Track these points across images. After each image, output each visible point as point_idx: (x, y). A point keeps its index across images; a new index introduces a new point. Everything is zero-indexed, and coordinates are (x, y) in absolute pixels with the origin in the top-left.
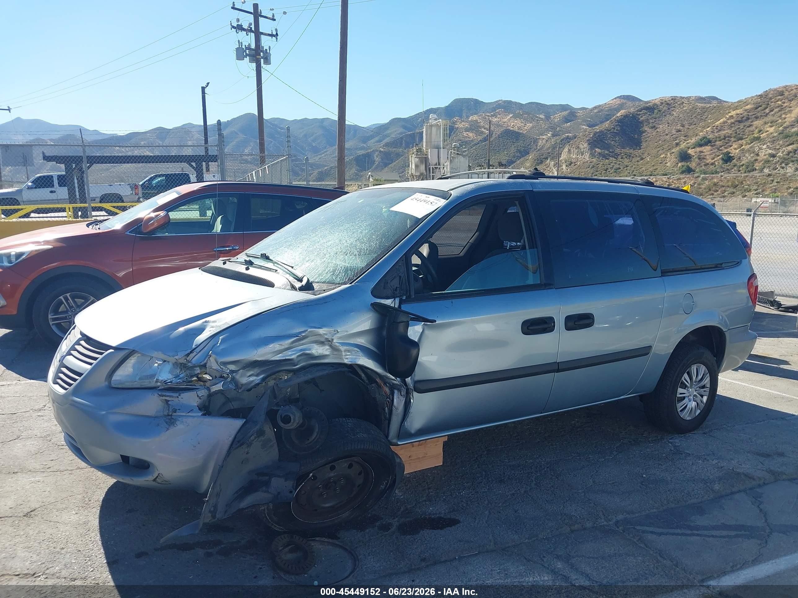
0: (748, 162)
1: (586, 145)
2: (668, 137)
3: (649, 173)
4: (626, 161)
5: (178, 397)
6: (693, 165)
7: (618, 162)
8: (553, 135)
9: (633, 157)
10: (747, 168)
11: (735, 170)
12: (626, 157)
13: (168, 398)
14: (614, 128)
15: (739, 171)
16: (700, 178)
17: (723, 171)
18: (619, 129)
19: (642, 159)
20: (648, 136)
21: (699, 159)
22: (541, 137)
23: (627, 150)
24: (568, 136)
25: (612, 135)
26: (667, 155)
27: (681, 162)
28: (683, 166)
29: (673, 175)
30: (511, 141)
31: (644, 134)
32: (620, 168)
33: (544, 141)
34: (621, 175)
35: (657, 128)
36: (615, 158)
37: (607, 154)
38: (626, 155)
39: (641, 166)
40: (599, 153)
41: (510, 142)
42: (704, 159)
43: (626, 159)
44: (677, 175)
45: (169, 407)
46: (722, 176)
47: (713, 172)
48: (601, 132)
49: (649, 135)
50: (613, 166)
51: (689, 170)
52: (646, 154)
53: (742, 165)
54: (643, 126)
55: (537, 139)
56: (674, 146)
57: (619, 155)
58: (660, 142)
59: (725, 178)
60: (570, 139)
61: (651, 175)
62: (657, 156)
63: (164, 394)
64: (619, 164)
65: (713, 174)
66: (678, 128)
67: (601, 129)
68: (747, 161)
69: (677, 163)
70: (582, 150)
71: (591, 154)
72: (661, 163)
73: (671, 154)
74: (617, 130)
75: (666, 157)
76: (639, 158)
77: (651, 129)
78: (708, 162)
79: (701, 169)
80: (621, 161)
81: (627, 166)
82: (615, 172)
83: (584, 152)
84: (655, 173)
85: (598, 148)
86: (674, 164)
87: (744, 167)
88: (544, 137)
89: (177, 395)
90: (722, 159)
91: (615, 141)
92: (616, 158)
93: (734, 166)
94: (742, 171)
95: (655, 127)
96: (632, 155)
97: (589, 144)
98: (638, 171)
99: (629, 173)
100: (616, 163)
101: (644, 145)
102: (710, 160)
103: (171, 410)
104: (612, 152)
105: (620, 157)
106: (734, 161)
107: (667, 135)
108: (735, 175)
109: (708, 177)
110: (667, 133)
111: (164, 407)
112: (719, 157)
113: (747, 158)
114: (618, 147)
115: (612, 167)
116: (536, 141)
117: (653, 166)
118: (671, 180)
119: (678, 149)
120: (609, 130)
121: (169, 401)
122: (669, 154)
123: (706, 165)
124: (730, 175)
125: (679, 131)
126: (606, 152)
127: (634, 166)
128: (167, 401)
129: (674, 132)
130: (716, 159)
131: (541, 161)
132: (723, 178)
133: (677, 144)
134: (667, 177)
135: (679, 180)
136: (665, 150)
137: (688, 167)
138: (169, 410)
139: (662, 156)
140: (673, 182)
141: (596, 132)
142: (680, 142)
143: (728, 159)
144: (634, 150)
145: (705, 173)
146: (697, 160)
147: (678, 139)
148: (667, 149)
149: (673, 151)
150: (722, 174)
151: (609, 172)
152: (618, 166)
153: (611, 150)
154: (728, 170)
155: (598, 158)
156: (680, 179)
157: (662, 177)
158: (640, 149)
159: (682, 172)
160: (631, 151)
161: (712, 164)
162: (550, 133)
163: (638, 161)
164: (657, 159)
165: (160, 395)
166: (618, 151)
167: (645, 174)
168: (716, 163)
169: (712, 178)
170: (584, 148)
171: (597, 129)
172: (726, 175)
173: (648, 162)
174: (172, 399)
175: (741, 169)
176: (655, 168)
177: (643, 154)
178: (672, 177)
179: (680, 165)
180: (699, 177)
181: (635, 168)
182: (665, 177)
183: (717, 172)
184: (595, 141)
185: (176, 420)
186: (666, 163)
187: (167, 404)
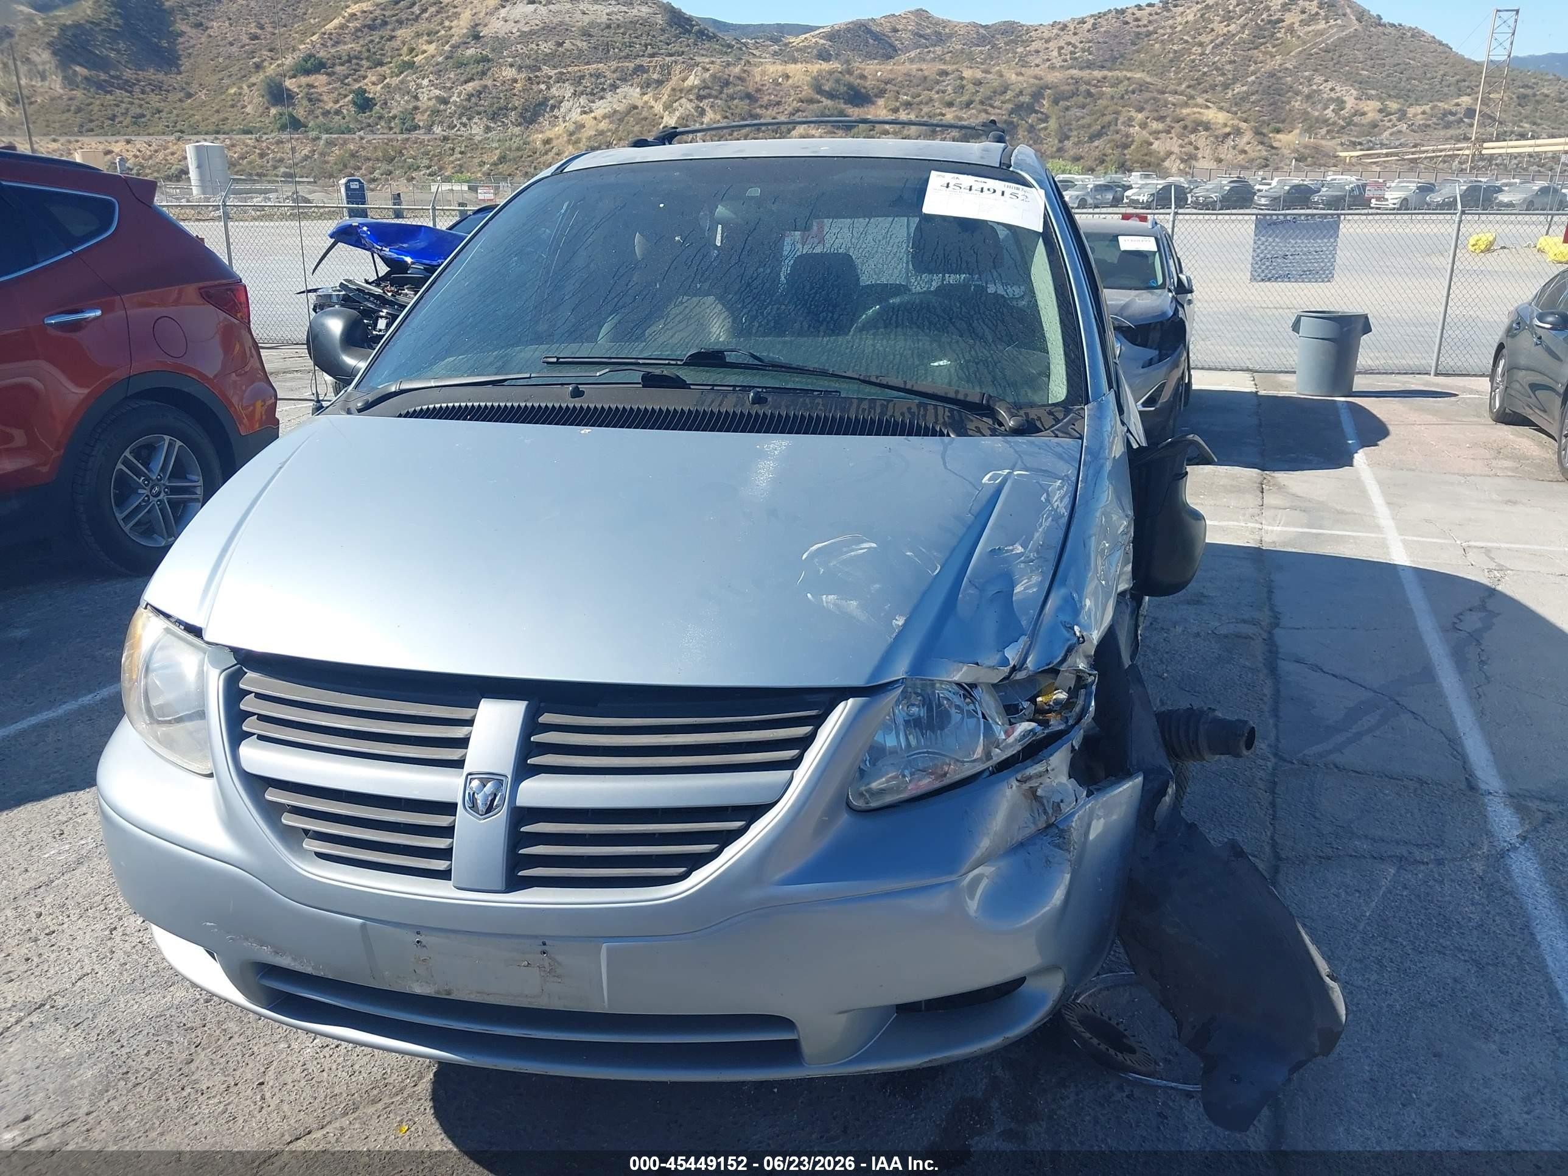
0: (402, 112)
1: (46, 55)
2: (234, 49)
3: (211, 128)
4: (154, 99)
5: (1047, 771)
6: (300, 113)
7: (136, 101)
9: (168, 91)
10: (404, 124)
11: (382, 127)
12: (153, 90)
13: (1033, 783)
14: (108, 21)
15: (391, 129)
16: (322, 142)
17: (362, 129)
18: (120, 22)
19: (189, 95)
20: (190, 44)
21: (310, 100)
23: (151, 74)
25: (108, 37)
26: (241, 88)
27: (274, 105)
28: (281, 115)
29: (266, 134)
31: (181, 40)
32: (144, 116)
34: (151, 131)
35: (207, 28)
36: (126, 91)
37: (105, 81)
38: (150, 84)
39: (191, 112)
40: (86, 78)
42: (320, 101)
43: (152, 95)
44: (273, 135)
45: (1043, 805)
46: (362, 138)
47: (343, 129)
48: (77, 25)
49: (192, 42)
50: (127, 109)
51: (295, 124)
52: (195, 86)
53: (394, 117)
54: (175, 20)
56: (253, 71)
57: (134, 84)
58: (220, 60)
59: (369, 142)
61: (218, 132)
62: (222, 90)
63: (1026, 772)
64: (141, 106)
65: (343, 133)
66: (252, 31)
67: (75, 18)
68: (399, 109)
69: (267, 108)
70: (41, 68)
71: (65, 78)
72: (232, 106)
73: (249, 87)
74: (117, 25)
75: (240, 94)
76: (182, 94)
77: (194, 31)
78: (328, 108)
79: (318, 121)
80: (143, 100)
81: (159, 112)
82: (135, 123)
83: (47, 74)
84: (226, 128)
85: (81, 65)
86: (261, 110)
87: (397, 121)
89: (1045, 762)
90: (354, 103)
91: (118, 51)
92: (130, 92)
93: (380, 118)
94: (394, 130)
95: (201, 24)
96: (165, 87)
97: (54, 54)
98: (186, 123)
99: (168, 127)
100: (132, 103)
101: (186, 64)
102: (331, 104)
103: (1050, 811)
104: (117, 78)
105: (137, 89)
106: (377, 107)
107: (231, 44)
108: (385, 136)
109: (337, 139)
110: (230, 39)
112: (347, 100)
113: (399, 105)
114: (129, 66)
115: (124, 111)
117: (218, 111)
118: (264, 144)
119: (261, 76)
120: (98, 25)
121: (1036, 789)
122: (244, 87)
123: (326, 113)
124: (375, 136)
125: (256, 37)
126: (103, 76)
127: (175, 112)
128: (1034, 791)
129: (244, 39)
130: (341, 103)
132: (364, 141)
133: (258, 67)
134: (254, 136)
135: (281, 145)
136: (234, 77)
137: (291, 116)
139: (231, 91)
140: (269, 148)
141: (64, 24)
142: (262, 62)
143: (364, 104)
144: (166, 74)
145: (328, 131)
146: (305, 102)
147: (257, 55)
148: (239, 76)
149: (253, 80)
150: (362, 133)
151: (121, 122)
152: (139, 111)
153: (113, 73)
154: (369, 125)
155: (84, 89)
156: (282, 142)
157: (243, 137)
158: (180, 73)
159: (283, 128)
160: (161, 76)
161: (338, 112)
163: (180, 100)
164: (223, 97)
165: (1020, 781)
166: (129, 74)
167: (205, 129)
168: (345, 111)
169: (345, 142)
170: (44, 63)
171: (65, 16)
172: (370, 137)
173: (203, 104)
174: (1041, 780)
175: (393, 124)
176: (222, 116)
177: (187, 83)
178: (265, 137)
179: (273, 111)
180: (318, 138)
181: (177, 116)
182: (250, 136)
183: (350, 131)
184: (67, 46)
186: (244, 107)
187: (1036, 798)
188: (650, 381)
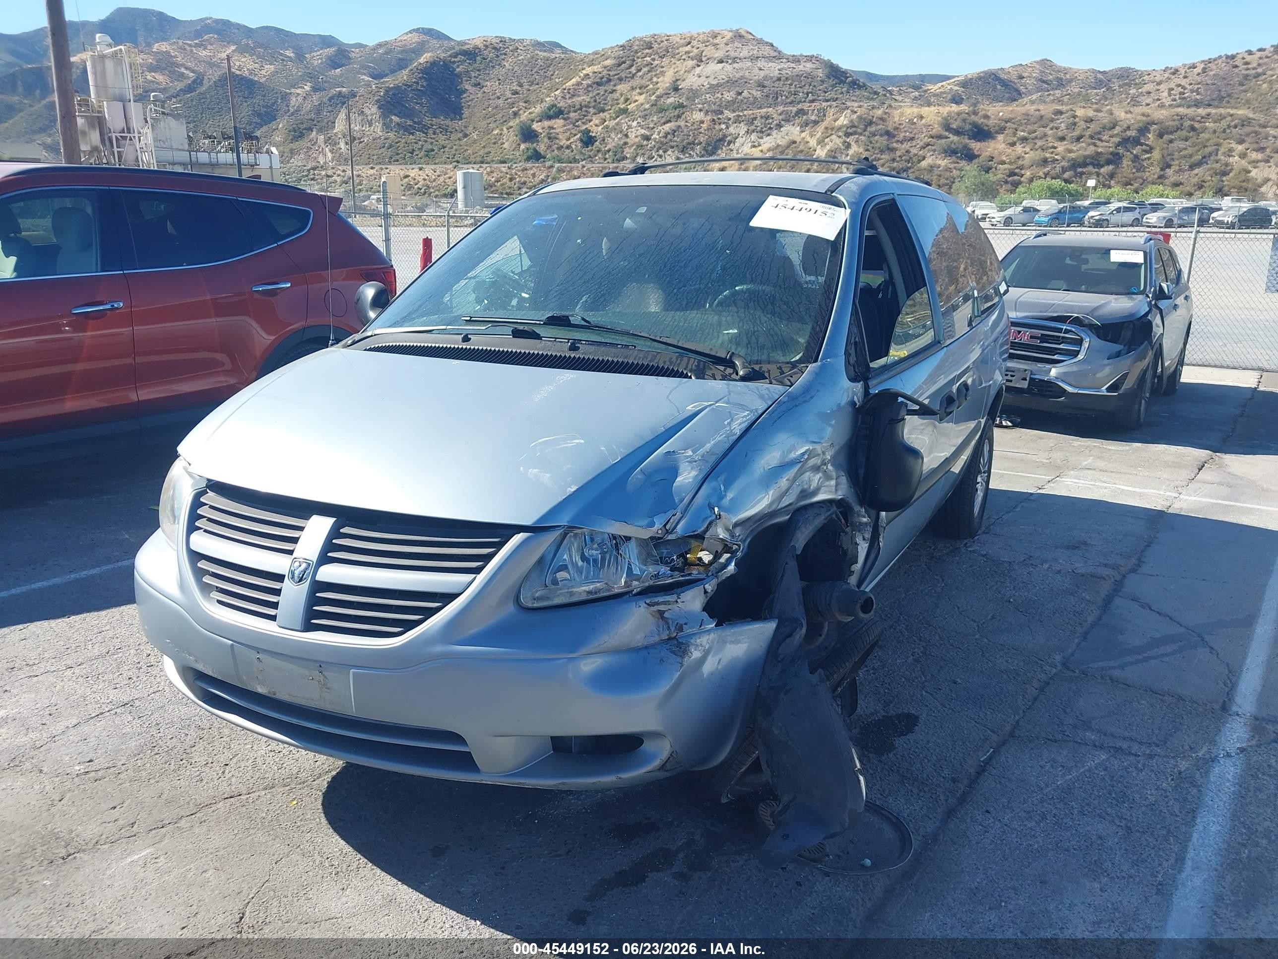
0: (615, 147)
1: (374, 109)
2: (500, 101)
3: (478, 159)
4: (442, 139)
5: (677, 602)
6: (542, 148)
7: (429, 140)
8: (315, 89)
9: (451, 132)
10: (615, 155)
11: (599, 158)
12: (441, 132)
13: (662, 608)
14: (417, 83)
15: (605, 159)
16: (555, 169)
17: (584, 159)
18: (425, 84)
19: (466, 136)
20: (470, 98)
21: (549, 138)
22: (293, 90)
23: (441, 121)
24: (340, 92)
25: (416, 95)
26: (502, 130)
27: (525, 142)
28: (528, 149)
29: (515, 163)
30: (240, 94)
31: (465, 95)
32: (433, 150)
33: (300, 99)
34: (437, 162)
35: (483, 86)
36: (423, 132)
37: (410, 125)
38: (440, 127)
39: (466, 148)
40: (398, 124)
41: (240, 96)
42: (556, 138)
43: (440, 135)
44: (521, 164)
45: (668, 623)
46: (583, 167)
47: (571, 159)
48: (397, 87)
49: (472, 97)
50: (422, 146)
51: (537, 156)
52: (470, 128)
53: (609, 151)
54: (462, 81)
55: (287, 94)
56: (511, 117)
57: (429, 128)
58: (490, 109)
59: (588, 169)
60: (344, 97)
61: (482, 162)
62: (488, 132)
63: (656, 600)
64: (432, 143)
65: (571, 163)
66: (514, 88)
67: (396, 82)
68: (613, 144)
69: (519, 144)
70: (369, 118)
71: (384, 124)
72: (495, 143)
73: (508, 129)
74: (422, 86)
75: (501, 134)
76: (461, 135)
77: (474, 89)
78: (561, 144)
79: (553, 154)
80: (434, 138)
81: (444, 147)
82: (427, 156)
83: (373, 122)
84: (489, 159)
85: (396, 115)
86: (514, 146)
87: (610, 153)
88: (299, 91)
89: (675, 596)
90: (581, 140)
91: (421, 104)
92: (426, 133)
93: (598, 151)
94: (609, 160)
95: (479, 84)
96: (450, 129)
97: (379, 108)
98: (462, 156)
99: (449, 158)
100: (426, 141)
101: (466, 113)
102: (565, 141)
103: (673, 629)
104: (419, 123)
105: (431, 131)
106: (597, 143)
107: (499, 98)
108: (601, 165)
109: (566, 167)
110: (499, 94)
111: (659, 626)
112: (576, 137)
113: (614, 140)
114: (427, 115)
115: (420, 147)
116: (285, 97)
117: (484, 147)
118: (514, 171)
119: (517, 121)
120: (410, 86)
121: (664, 612)
122: (505, 129)
123: (560, 148)
124: (594, 165)
125: (516, 93)
126: (409, 123)
127: (455, 147)
128: (661, 613)
129: (508, 94)
130: (572, 140)
131: (301, 133)
132: (585, 169)
133: (516, 114)
134: (507, 165)
135: (525, 172)
136: (498, 122)
137: (535, 150)
138: (669, 628)
139: (495, 132)
140: (516, 174)
141: (388, 87)
142: (519, 110)
143: (588, 140)
144: (451, 120)
145: (559, 162)
146: (546, 140)
147: (516, 105)
148: (501, 121)
149: (511, 124)
150: (584, 162)
151: (417, 155)
152: (430, 147)
153: (416, 120)
154: (590, 157)
155: (396, 132)
156: (526, 169)
157: (499, 165)
158: (461, 119)
159: (528, 159)
160: (448, 122)
161: (568, 147)
162: (308, 84)
163: (459, 139)
164: (489, 136)
165: (648, 604)
166: (427, 120)
167: (474, 160)
168: (574, 146)
169: (571, 170)
170: (372, 115)
171: (390, 81)
172: (589, 166)
173: (475, 142)
174: (670, 607)
175: (607, 156)
176: (486, 150)
177: (465, 127)
178: (514, 166)
179: (523, 146)
180: (552, 167)
181: (456, 150)
182: (504, 165)
183: (575, 161)
184: (389, 102)
185: (687, 645)
186: (503, 143)
187: (663, 618)
188: (517, 334)
